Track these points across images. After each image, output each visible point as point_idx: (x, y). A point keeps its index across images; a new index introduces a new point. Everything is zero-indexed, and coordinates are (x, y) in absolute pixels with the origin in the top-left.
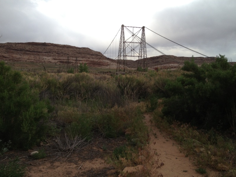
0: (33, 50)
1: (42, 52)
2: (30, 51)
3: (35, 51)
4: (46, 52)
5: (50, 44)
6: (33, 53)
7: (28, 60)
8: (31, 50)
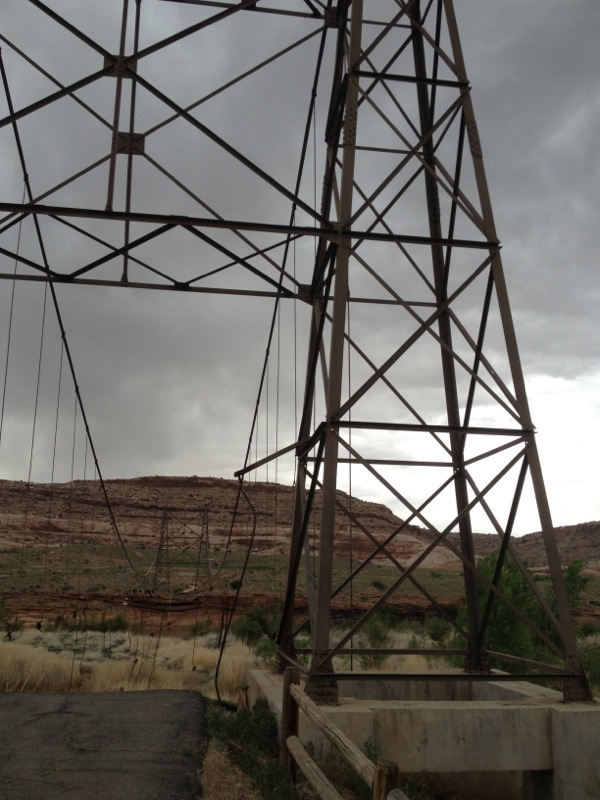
0: (154, 503)
1: (182, 510)
2: (142, 507)
3: (160, 505)
4: (195, 510)
5: (210, 482)
6: (152, 514)
7: (133, 539)
8: (145, 504)
